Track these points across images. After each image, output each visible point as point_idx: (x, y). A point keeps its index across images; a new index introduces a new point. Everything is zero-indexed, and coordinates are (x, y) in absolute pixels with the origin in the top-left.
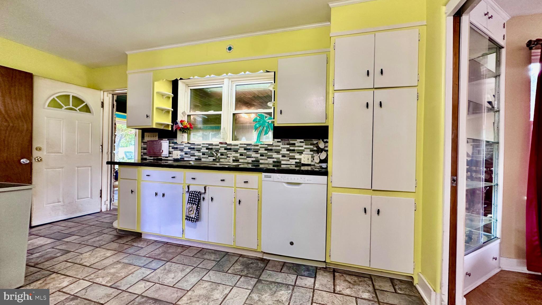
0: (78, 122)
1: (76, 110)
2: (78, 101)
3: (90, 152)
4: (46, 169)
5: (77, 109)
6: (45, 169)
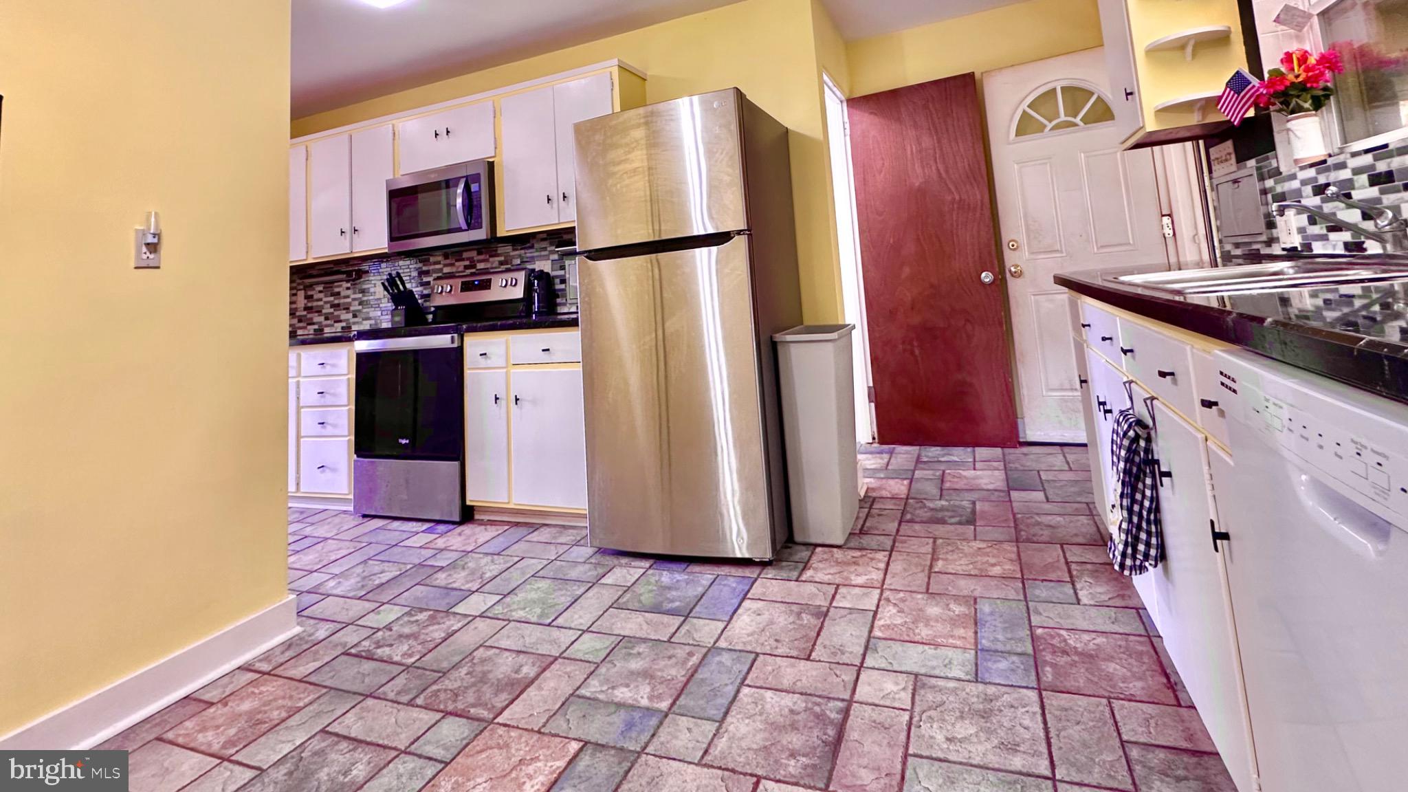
0: (1087, 157)
1: (1075, 125)
2: (1076, 95)
3: (1131, 242)
4: (1034, 295)
5: (1078, 120)
6: (1032, 297)
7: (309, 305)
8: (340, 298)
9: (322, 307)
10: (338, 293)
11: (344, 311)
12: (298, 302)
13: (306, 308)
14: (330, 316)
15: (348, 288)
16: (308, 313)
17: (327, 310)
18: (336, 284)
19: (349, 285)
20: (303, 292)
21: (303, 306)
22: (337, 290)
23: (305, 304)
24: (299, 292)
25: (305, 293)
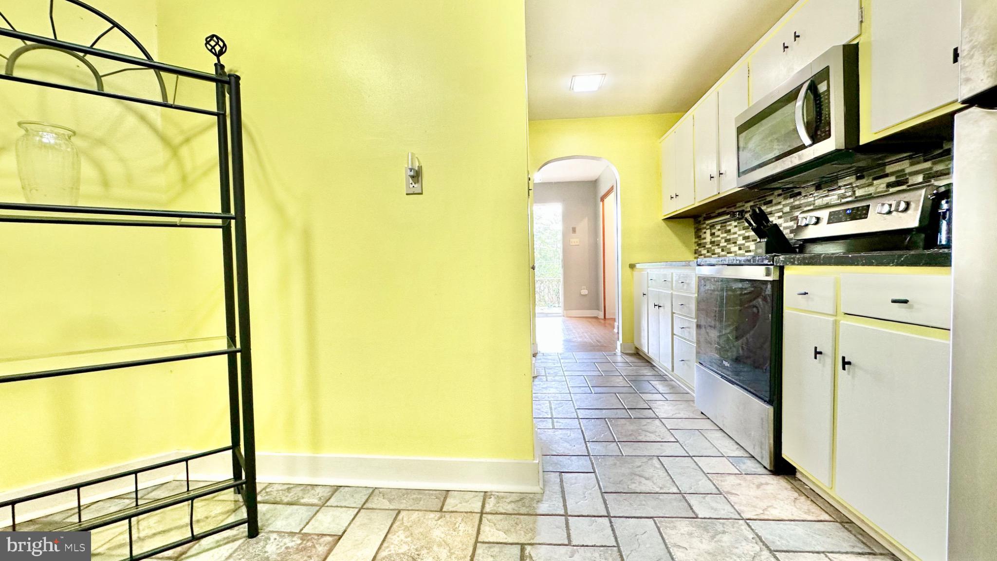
7: (713, 240)
8: (731, 235)
9: (720, 241)
10: (729, 231)
11: (733, 245)
12: (707, 239)
13: (712, 243)
14: (724, 248)
15: (736, 226)
16: (712, 246)
17: (723, 244)
18: (728, 223)
19: (736, 224)
20: (709, 230)
21: (709, 241)
22: (728, 228)
23: (711, 240)
24: (707, 231)
25: (711, 231)
